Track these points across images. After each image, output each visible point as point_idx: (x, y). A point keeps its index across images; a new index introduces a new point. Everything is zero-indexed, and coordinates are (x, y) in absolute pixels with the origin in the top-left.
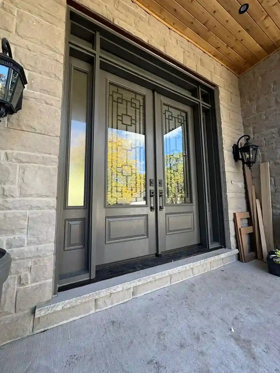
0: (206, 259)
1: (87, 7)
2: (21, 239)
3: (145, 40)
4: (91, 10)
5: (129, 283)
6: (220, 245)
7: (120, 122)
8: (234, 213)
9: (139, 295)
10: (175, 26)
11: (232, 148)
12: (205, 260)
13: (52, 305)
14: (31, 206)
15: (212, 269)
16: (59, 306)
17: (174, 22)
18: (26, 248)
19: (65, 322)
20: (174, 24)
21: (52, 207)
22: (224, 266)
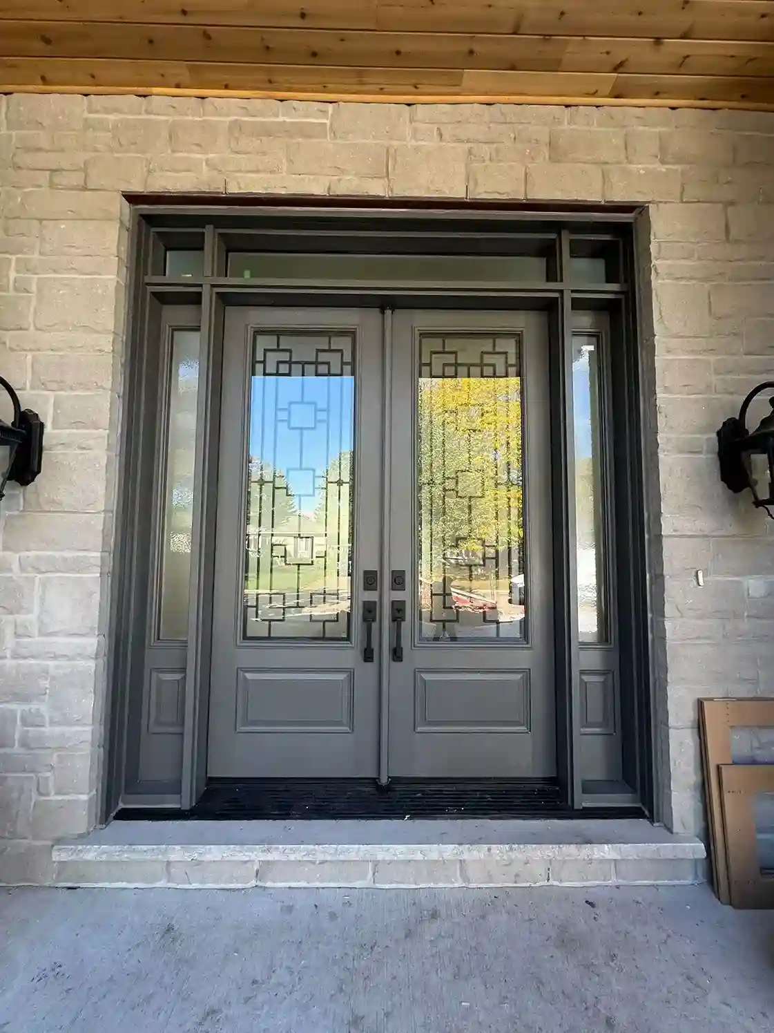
0: (515, 846)
1: (162, 192)
2: (39, 714)
3: (317, 189)
4: (173, 193)
5: (238, 848)
6: (639, 805)
7: (282, 427)
8: (698, 700)
9: (269, 884)
10: (422, 88)
11: (714, 436)
12: (511, 849)
13: (80, 847)
14: (55, 653)
15: (556, 883)
16: (91, 853)
17: (413, 81)
18: (47, 730)
19: (107, 885)
20: (416, 87)
21: (88, 656)
22: (618, 887)
